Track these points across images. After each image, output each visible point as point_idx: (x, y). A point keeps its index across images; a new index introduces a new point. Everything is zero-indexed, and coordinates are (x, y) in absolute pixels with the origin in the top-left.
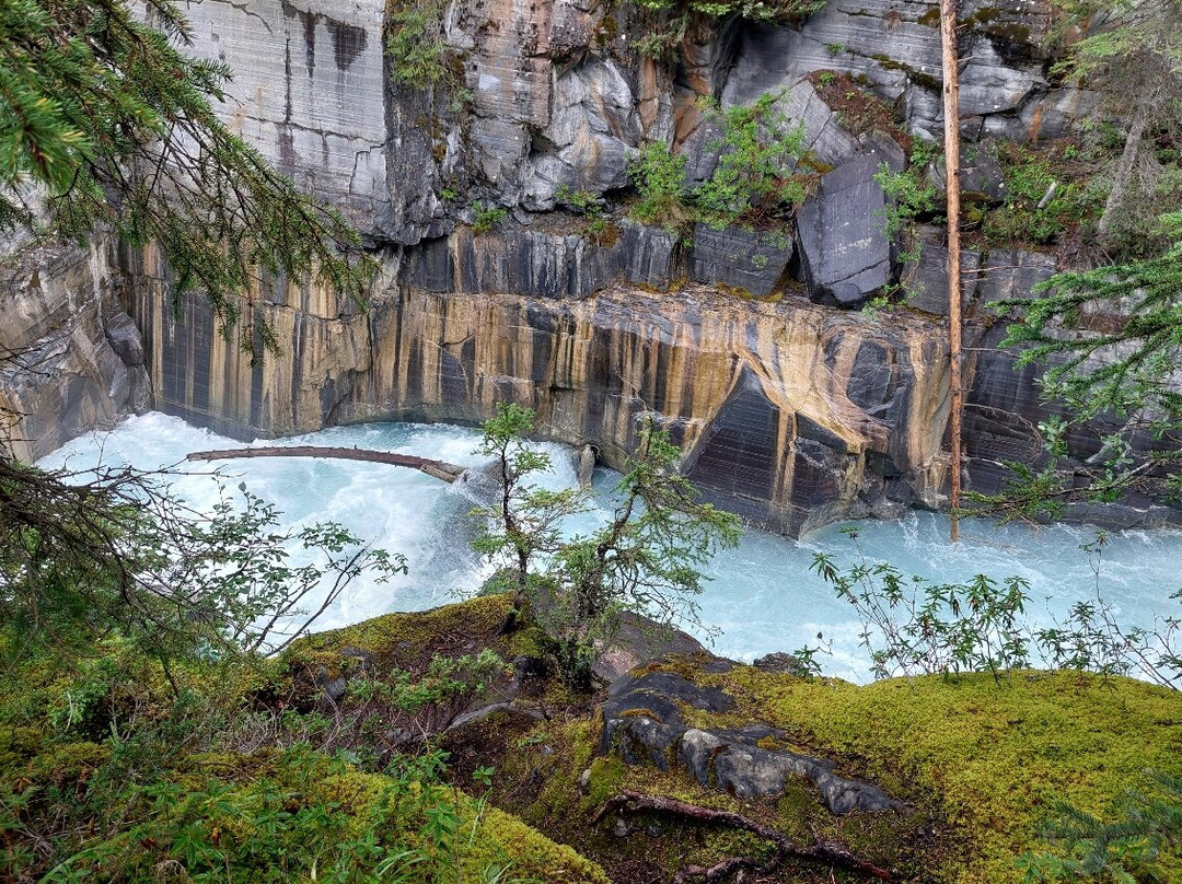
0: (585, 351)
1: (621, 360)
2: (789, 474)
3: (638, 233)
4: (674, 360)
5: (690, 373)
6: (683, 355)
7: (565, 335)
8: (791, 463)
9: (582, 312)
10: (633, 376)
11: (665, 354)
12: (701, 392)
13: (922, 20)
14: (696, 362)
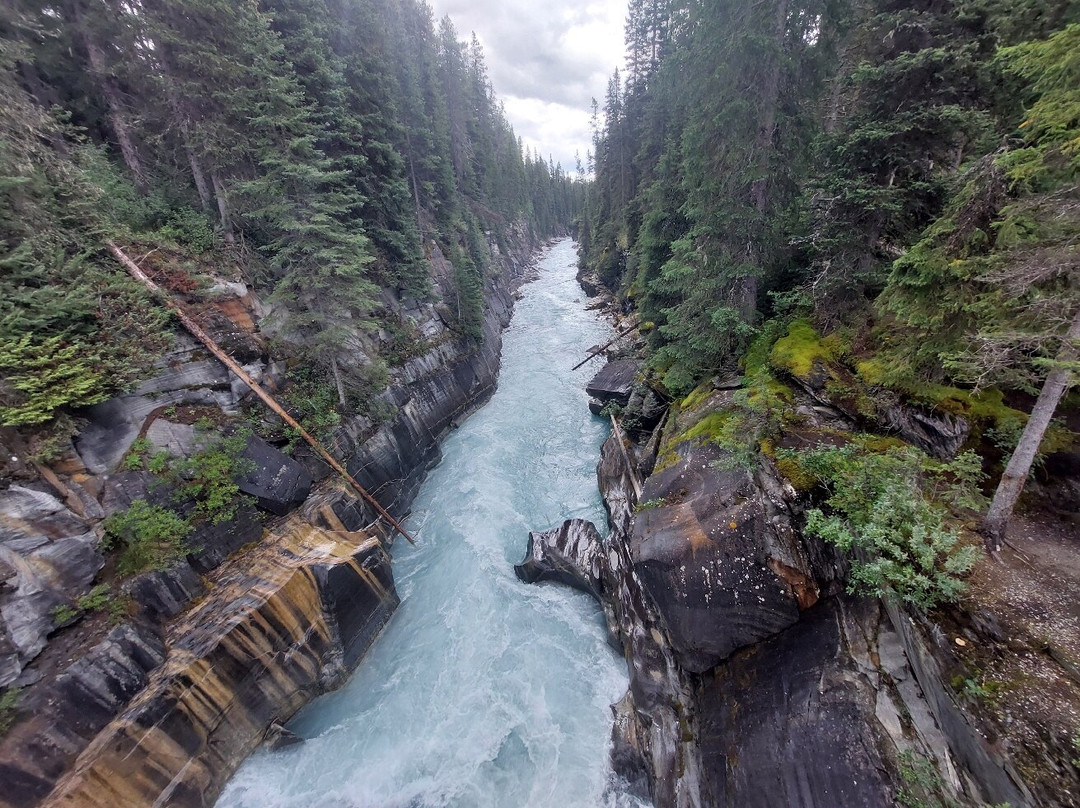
0: (214, 680)
1: (245, 650)
2: (375, 580)
3: (151, 582)
4: (274, 607)
5: (289, 602)
6: (277, 600)
7: (186, 694)
8: (371, 575)
9: (178, 663)
10: (261, 648)
11: (266, 612)
12: (303, 604)
13: (193, 360)
14: (285, 593)
